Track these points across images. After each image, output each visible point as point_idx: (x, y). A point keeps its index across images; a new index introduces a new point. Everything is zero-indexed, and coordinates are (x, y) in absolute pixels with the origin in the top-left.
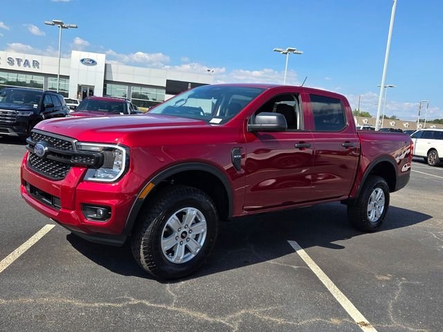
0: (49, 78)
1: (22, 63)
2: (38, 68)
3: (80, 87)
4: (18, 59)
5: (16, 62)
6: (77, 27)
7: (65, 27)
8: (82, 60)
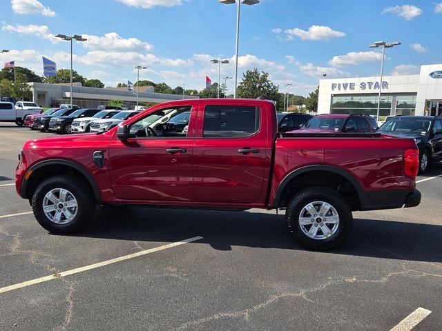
0: (398, 97)
1: (373, 86)
2: (387, 88)
3: (428, 103)
4: (369, 83)
5: (367, 86)
6: (399, 44)
7: (389, 47)
8: (431, 74)
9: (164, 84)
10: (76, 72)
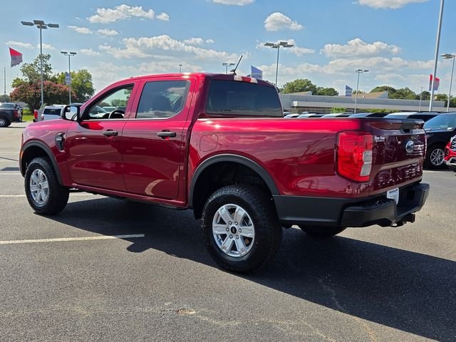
9: (407, 89)
10: (310, 82)
